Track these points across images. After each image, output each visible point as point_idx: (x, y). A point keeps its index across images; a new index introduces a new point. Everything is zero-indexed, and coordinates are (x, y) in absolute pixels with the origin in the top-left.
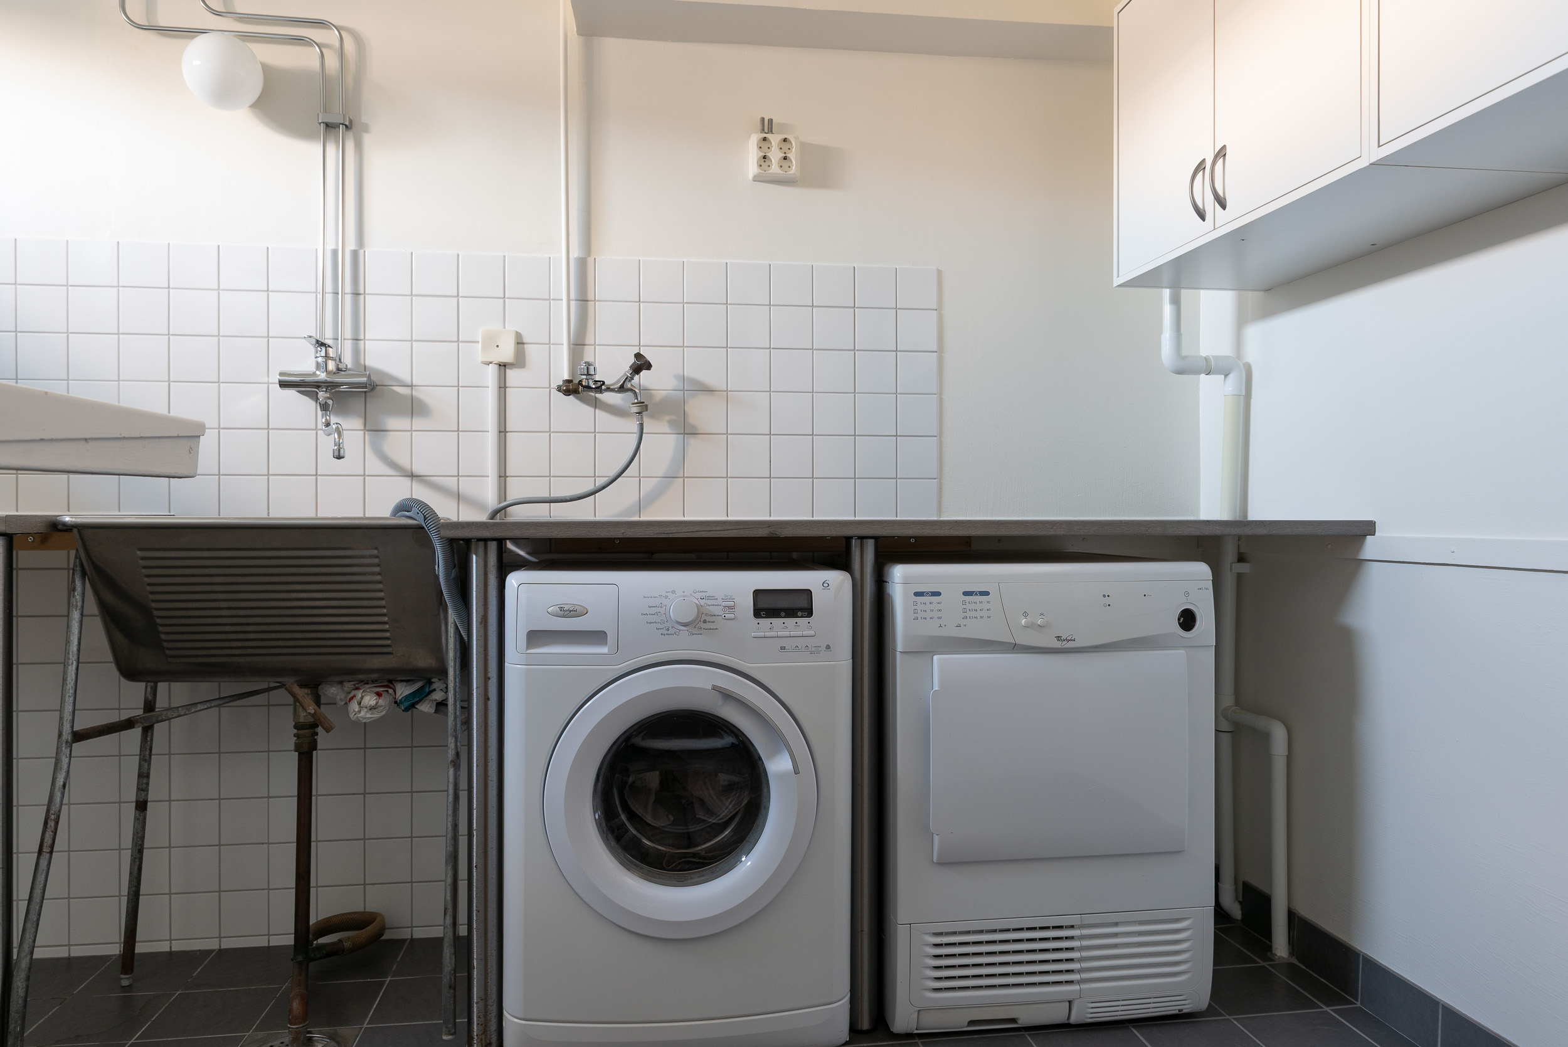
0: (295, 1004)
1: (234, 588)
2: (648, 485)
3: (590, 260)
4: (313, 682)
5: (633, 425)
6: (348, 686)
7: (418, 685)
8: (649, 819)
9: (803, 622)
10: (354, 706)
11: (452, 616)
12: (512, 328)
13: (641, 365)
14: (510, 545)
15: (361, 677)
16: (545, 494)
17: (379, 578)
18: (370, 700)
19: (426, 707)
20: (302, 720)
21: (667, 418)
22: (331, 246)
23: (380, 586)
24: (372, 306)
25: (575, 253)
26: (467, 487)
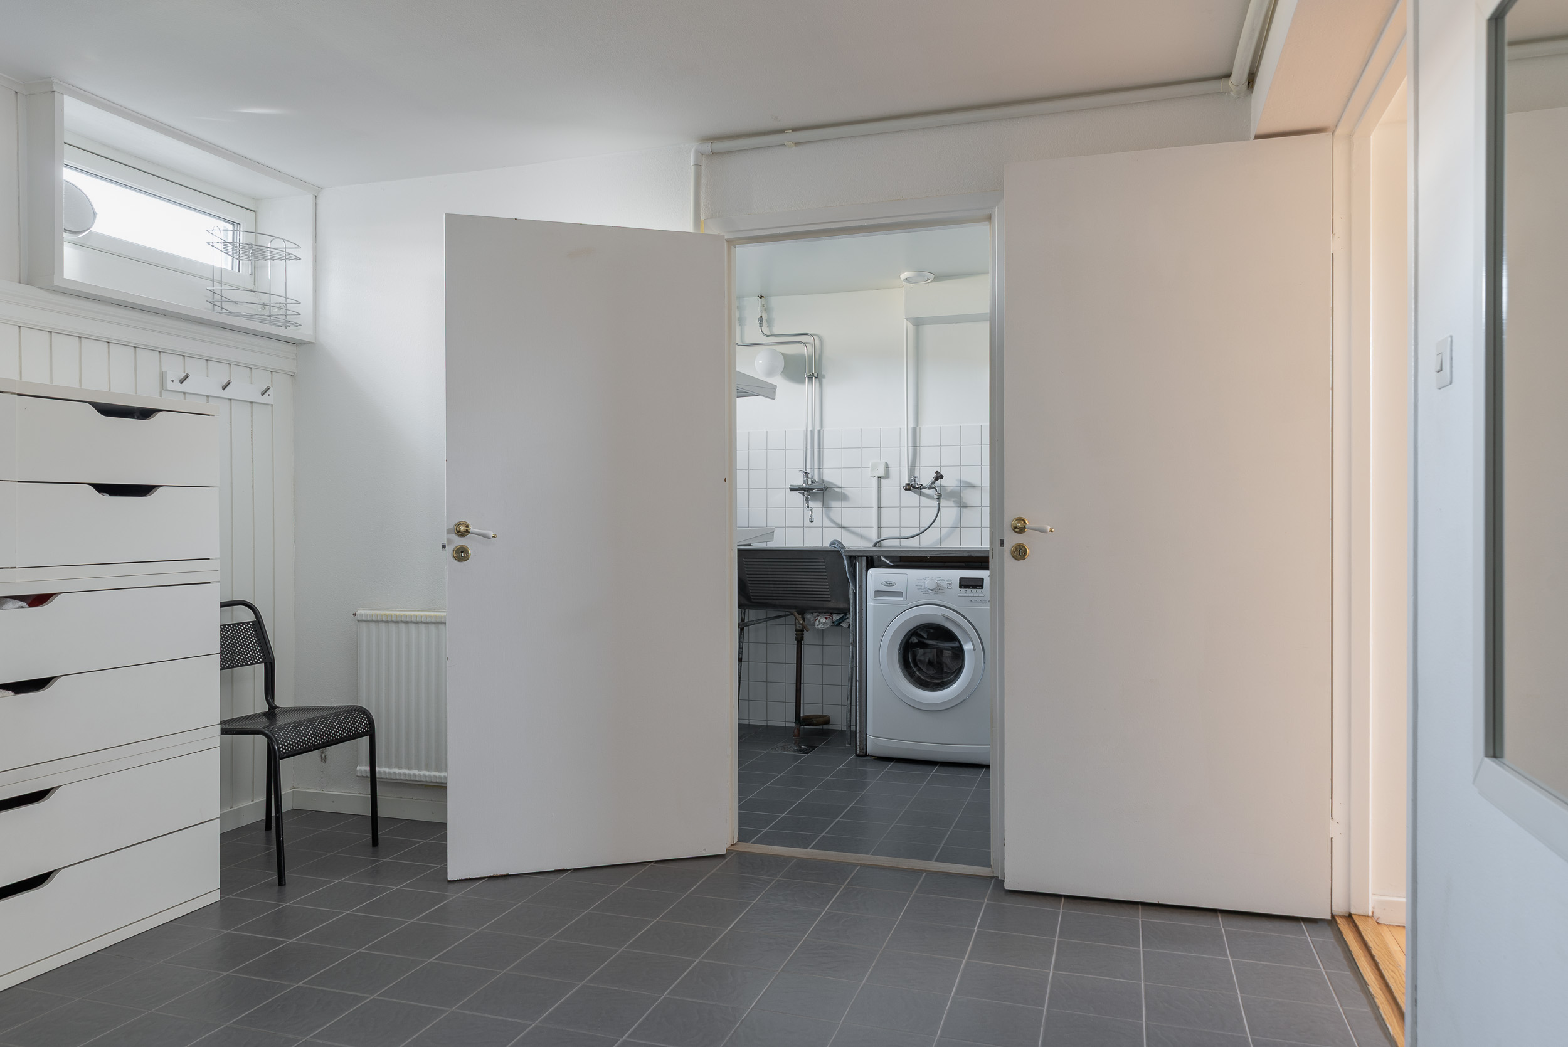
0: (795, 731)
1: (775, 573)
2: (944, 531)
3: (918, 428)
4: (802, 612)
5: (936, 503)
6: (815, 614)
7: (842, 615)
8: (924, 669)
9: (979, 590)
10: (817, 623)
11: (852, 586)
12: (883, 461)
13: (939, 476)
14: (883, 558)
15: (820, 610)
16: (898, 536)
17: (825, 570)
18: (823, 620)
19: (844, 625)
20: (798, 628)
21: (953, 499)
22: (809, 429)
23: (826, 574)
24: (826, 453)
25: (911, 425)
26: (864, 532)
